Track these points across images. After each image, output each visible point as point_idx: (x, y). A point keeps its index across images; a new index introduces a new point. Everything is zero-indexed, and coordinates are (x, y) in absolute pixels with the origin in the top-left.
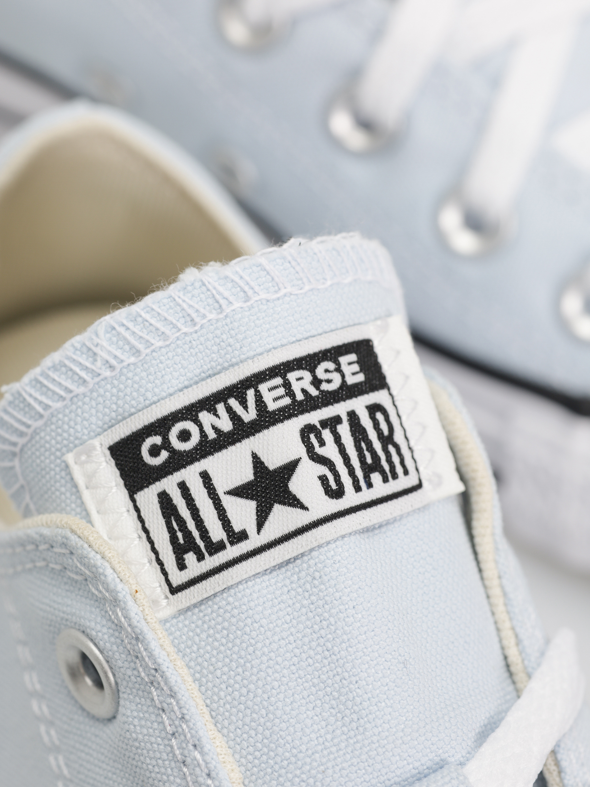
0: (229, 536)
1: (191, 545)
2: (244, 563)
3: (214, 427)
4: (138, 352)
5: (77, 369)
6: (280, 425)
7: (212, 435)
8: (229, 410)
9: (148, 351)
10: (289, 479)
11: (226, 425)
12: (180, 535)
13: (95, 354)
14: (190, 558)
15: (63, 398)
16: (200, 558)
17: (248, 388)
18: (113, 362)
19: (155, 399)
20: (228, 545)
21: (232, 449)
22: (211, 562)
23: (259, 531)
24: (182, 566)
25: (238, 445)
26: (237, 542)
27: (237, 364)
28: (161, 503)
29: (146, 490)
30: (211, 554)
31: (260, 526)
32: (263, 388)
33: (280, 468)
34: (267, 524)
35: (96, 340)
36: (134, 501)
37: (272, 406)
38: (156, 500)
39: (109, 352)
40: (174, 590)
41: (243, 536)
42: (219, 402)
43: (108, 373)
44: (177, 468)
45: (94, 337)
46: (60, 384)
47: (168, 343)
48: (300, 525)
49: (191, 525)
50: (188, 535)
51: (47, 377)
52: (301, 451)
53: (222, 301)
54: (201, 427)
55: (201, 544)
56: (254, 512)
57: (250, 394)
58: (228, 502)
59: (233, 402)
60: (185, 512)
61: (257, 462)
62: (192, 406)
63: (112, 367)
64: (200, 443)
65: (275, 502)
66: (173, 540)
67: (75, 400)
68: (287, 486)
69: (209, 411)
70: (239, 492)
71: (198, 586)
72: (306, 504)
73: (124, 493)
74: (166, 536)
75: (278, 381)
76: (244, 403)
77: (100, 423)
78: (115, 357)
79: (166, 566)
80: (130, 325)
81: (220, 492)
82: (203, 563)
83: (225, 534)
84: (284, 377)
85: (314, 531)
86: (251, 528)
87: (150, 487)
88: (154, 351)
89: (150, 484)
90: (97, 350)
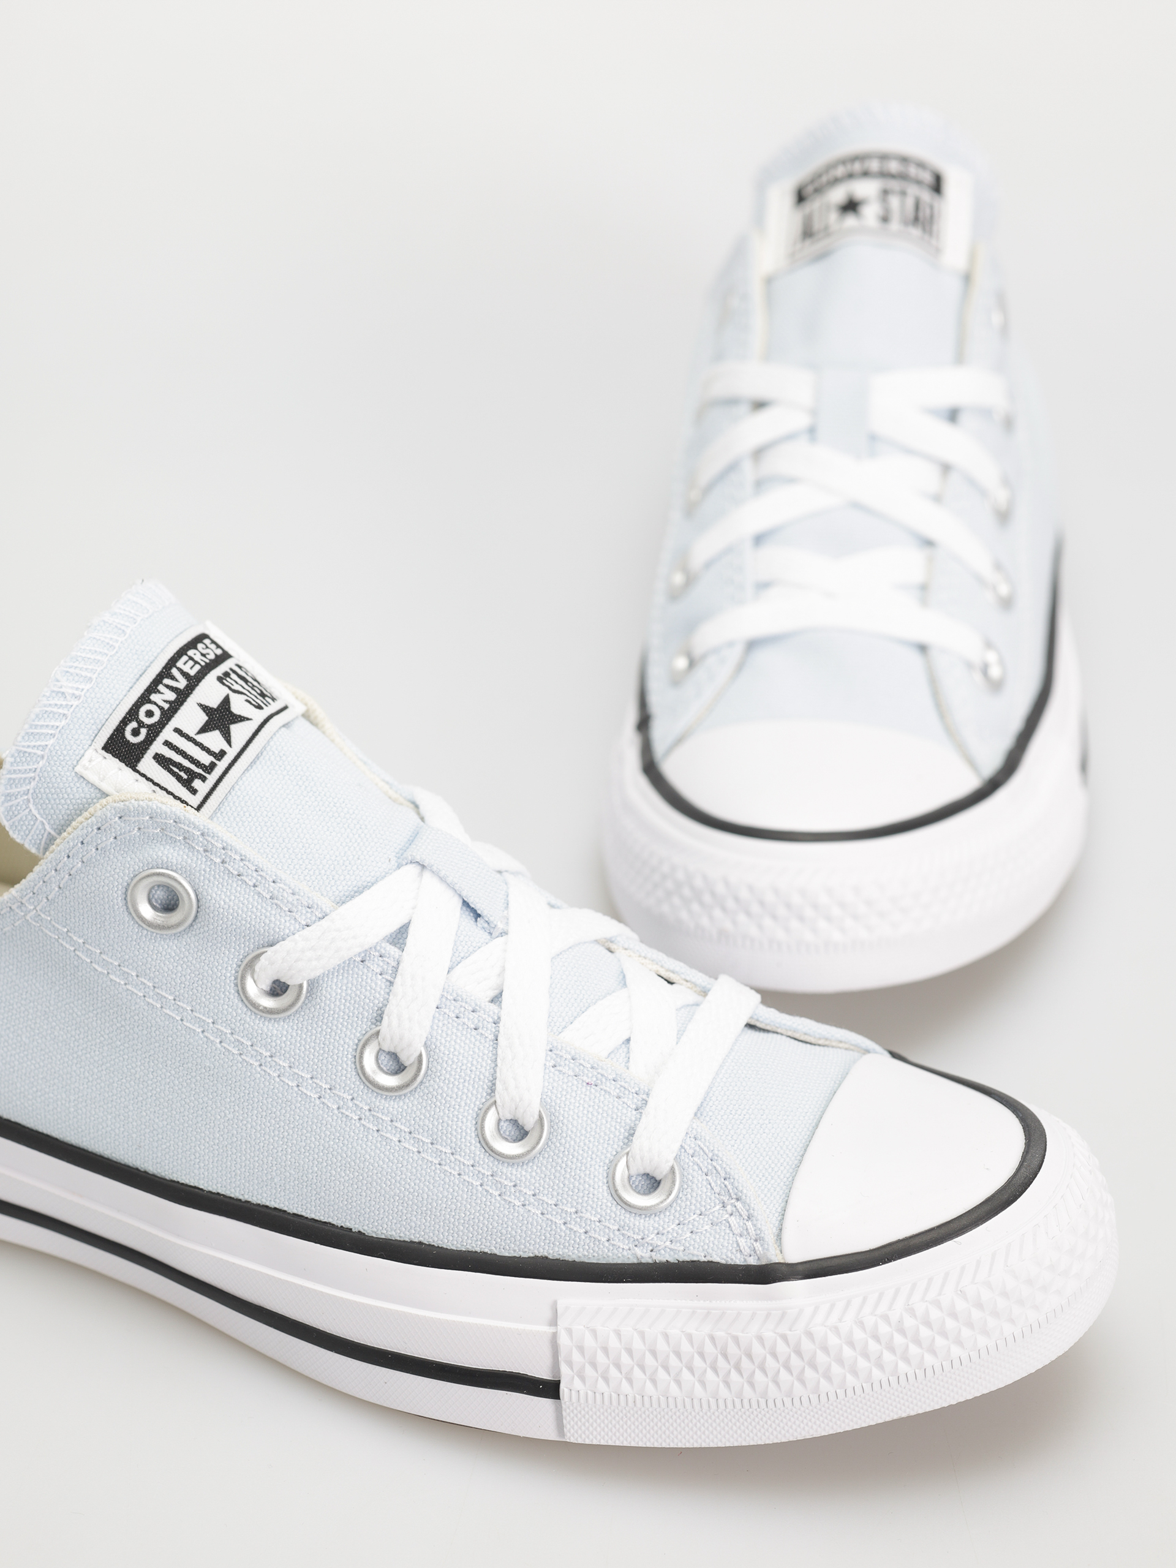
0: (215, 757)
1: (193, 776)
2: (233, 768)
3: (165, 701)
4: (90, 679)
5: (55, 710)
6: (203, 681)
7: (166, 706)
8: (167, 686)
9: (96, 675)
10: (229, 707)
11: (172, 696)
12: (182, 774)
13: (63, 693)
14: (197, 784)
15: (53, 735)
16: (204, 779)
17: (171, 668)
18: (77, 693)
19: (117, 702)
20: (217, 762)
21: (182, 708)
22: (212, 778)
23: (230, 746)
24: (194, 792)
25: (185, 704)
26: (222, 758)
27: (154, 660)
28: (158, 762)
29: (143, 760)
30: (209, 773)
31: (229, 742)
32: (180, 664)
33: (221, 703)
34: (233, 740)
35: (59, 684)
36: (138, 772)
37: (192, 673)
38: (153, 762)
39: (72, 688)
40: (198, 809)
41: (221, 754)
42: (158, 685)
43: (75, 703)
44: (157, 734)
45: (57, 683)
46: (47, 726)
47: (105, 665)
48: (253, 730)
49: (186, 763)
50: (187, 770)
51: (36, 726)
52: (226, 691)
53: (123, 628)
54: (155, 704)
55: (200, 771)
56: (221, 736)
57: (174, 671)
58: (202, 738)
59: (166, 681)
60: (178, 758)
61: (205, 708)
62: (143, 694)
63: (77, 697)
64: (162, 714)
65: (229, 724)
66: (179, 778)
67: (63, 731)
68: (231, 713)
69: (155, 693)
70: (203, 730)
71: (212, 797)
72: (250, 717)
73: (128, 771)
74: (173, 779)
75: (185, 658)
76: (173, 678)
77: (87, 737)
78: (77, 689)
79: (184, 798)
80: (76, 664)
81: (192, 734)
82: (207, 781)
83: (212, 757)
84: (187, 655)
85: (263, 729)
86: (223, 745)
87: (145, 756)
88: (99, 674)
89: (143, 754)
90: (62, 690)
